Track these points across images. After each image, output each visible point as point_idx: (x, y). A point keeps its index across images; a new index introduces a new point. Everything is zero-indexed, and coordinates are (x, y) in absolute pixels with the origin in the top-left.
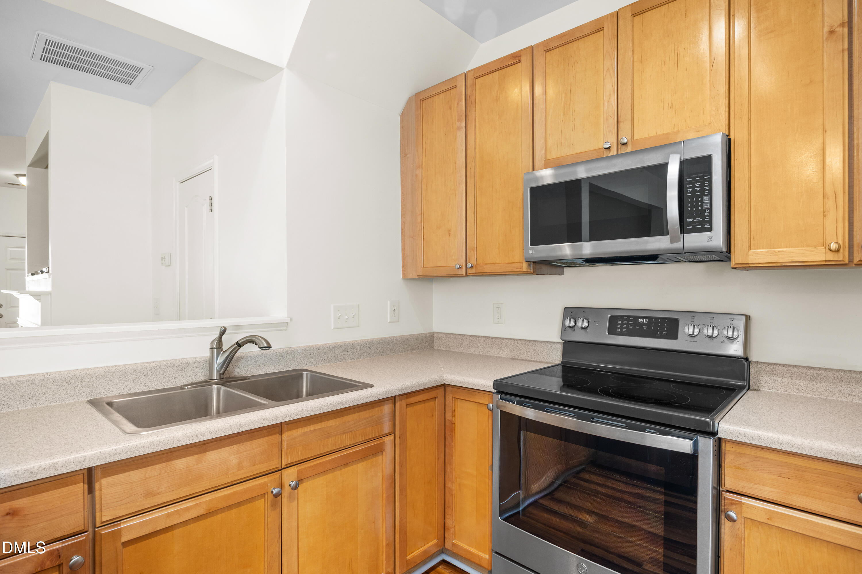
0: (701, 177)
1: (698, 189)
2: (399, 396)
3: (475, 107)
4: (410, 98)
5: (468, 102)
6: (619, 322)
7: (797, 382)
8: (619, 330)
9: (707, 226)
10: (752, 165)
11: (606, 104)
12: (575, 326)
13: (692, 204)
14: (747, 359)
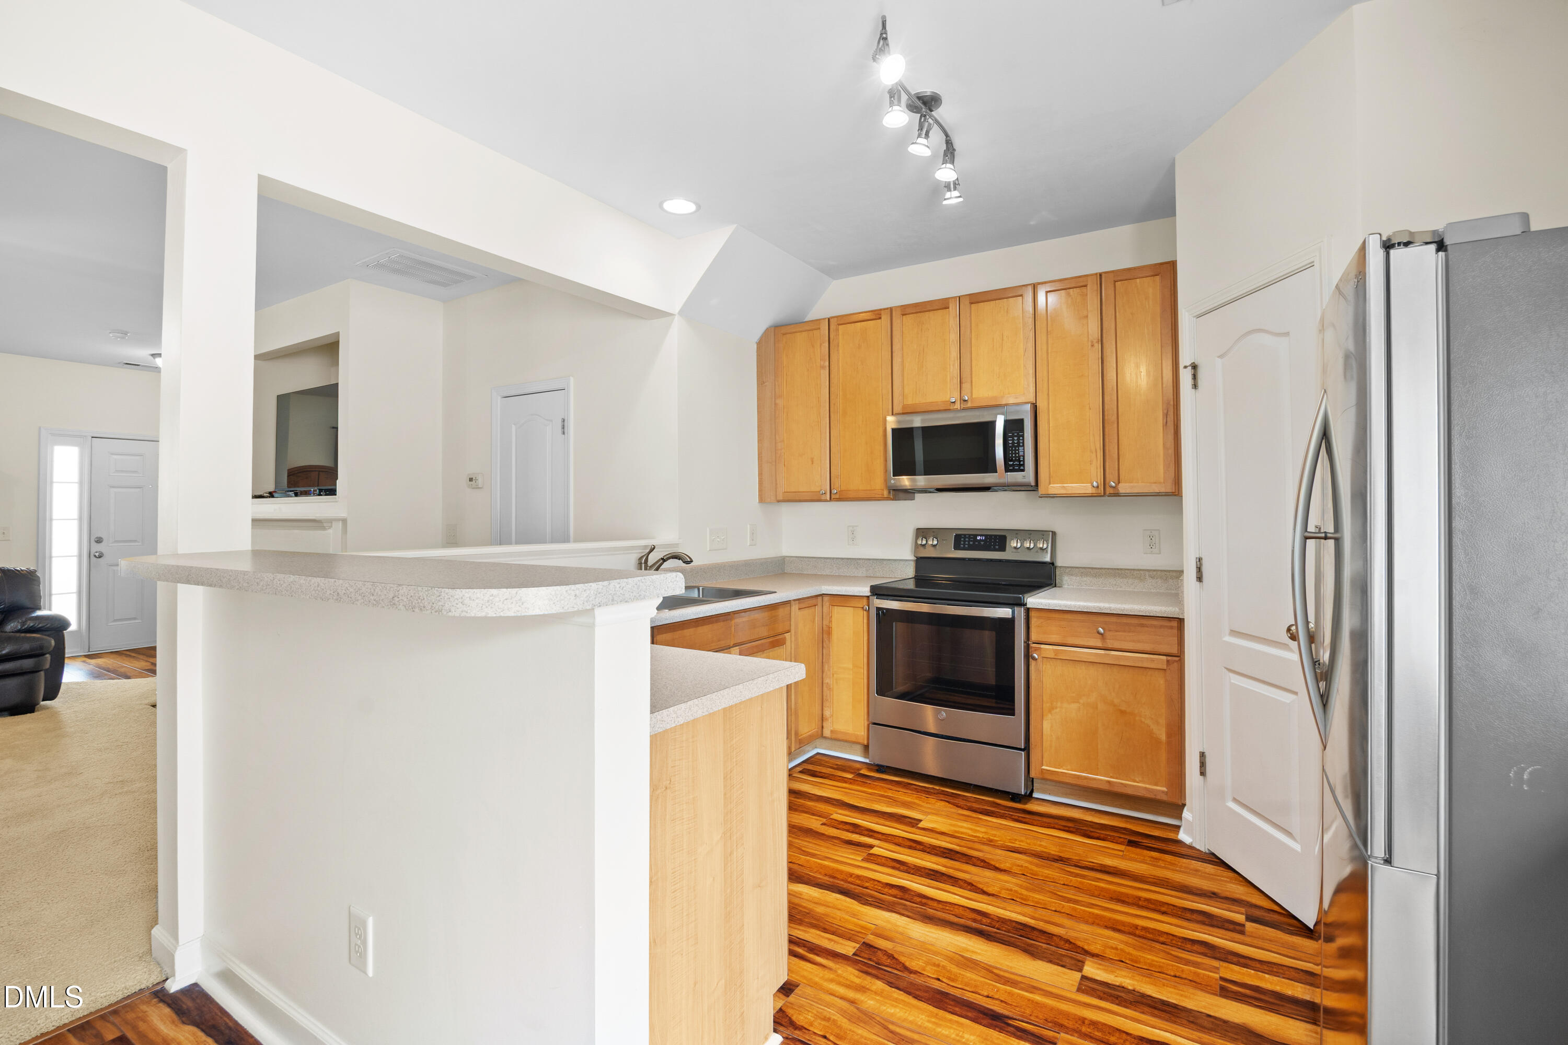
0: (1018, 434)
1: (1016, 442)
2: (794, 600)
3: (838, 350)
4: (767, 329)
5: (831, 345)
6: (962, 539)
7: (1085, 579)
8: (962, 546)
9: (1022, 468)
10: (1050, 426)
11: (952, 367)
12: (926, 544)
13: (1012, 452)
14: (1053, 564)
